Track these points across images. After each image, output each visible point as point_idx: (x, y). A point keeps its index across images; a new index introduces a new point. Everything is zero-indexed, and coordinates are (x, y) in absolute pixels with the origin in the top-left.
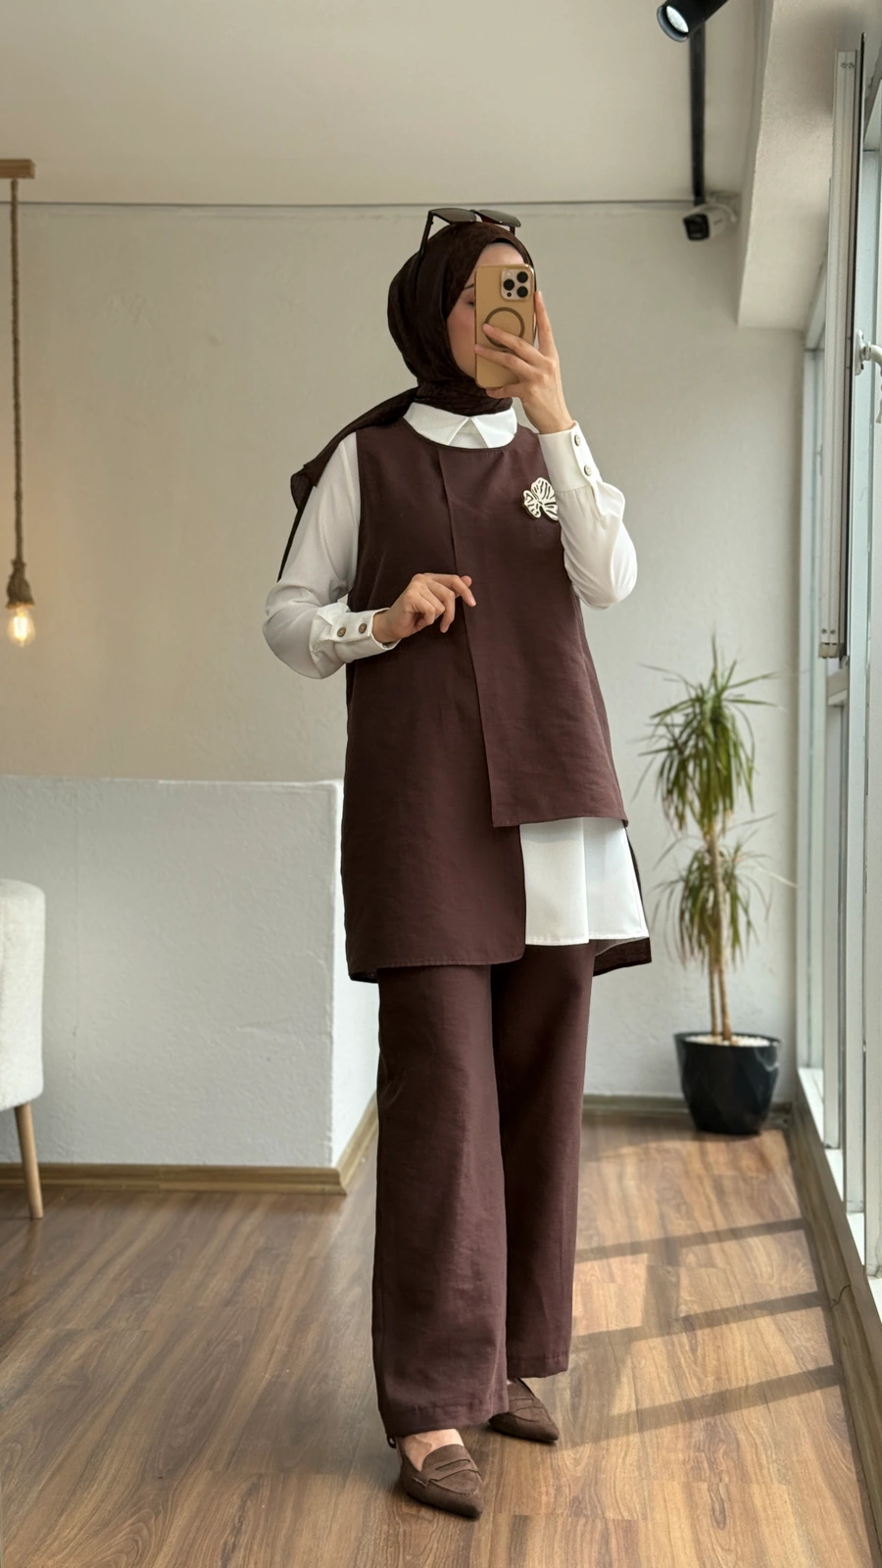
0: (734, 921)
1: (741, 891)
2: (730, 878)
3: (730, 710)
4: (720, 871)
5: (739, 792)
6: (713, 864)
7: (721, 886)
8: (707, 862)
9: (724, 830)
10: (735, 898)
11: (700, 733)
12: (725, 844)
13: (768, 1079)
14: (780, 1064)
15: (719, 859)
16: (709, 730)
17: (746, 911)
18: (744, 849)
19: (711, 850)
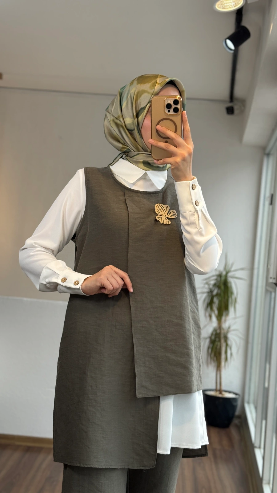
0: (226, 352)
1: (229, 343)
2: (226, 338)
3: (230, 280)
4: (222, 336)
5: (231, 309)
6: (220, 334)
7: (223, 341)
8: (218, 331)
9: (225, 320)
10: (227, 345)
11: (219, 288)
12: (225, 325)
13: (234, 408)
14: (239, 403)
15: (222, 332)
16: (222, 287)
17: (231, 349)
18: (232, 328)
19: (220, 327)
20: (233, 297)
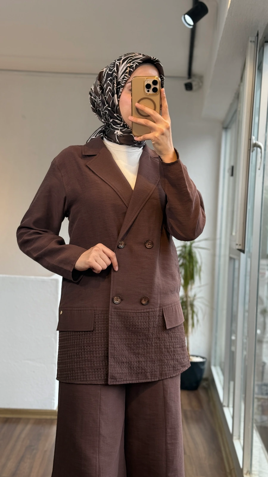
0: (193, 318)
1: (195, 310)
2: (192, 305)
3: (195, 250)
4: (189, 303)
5: (196, 278)
6: (186, 301)
7: (189, 308)
8: (185, 299)
9: (191, 289)
10: (193, 312)
11: (184, 258)
12: (191, 294)
13: (201, 371)
14: (206, 366)
15: (189, 300)
16: (188, 257)
17: (197, 316)
18: (198, 296)
19: (186, 296)
20: (198, 266)
